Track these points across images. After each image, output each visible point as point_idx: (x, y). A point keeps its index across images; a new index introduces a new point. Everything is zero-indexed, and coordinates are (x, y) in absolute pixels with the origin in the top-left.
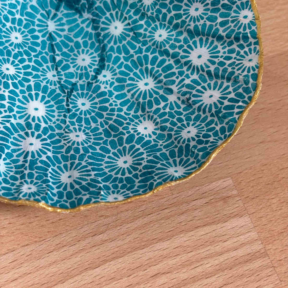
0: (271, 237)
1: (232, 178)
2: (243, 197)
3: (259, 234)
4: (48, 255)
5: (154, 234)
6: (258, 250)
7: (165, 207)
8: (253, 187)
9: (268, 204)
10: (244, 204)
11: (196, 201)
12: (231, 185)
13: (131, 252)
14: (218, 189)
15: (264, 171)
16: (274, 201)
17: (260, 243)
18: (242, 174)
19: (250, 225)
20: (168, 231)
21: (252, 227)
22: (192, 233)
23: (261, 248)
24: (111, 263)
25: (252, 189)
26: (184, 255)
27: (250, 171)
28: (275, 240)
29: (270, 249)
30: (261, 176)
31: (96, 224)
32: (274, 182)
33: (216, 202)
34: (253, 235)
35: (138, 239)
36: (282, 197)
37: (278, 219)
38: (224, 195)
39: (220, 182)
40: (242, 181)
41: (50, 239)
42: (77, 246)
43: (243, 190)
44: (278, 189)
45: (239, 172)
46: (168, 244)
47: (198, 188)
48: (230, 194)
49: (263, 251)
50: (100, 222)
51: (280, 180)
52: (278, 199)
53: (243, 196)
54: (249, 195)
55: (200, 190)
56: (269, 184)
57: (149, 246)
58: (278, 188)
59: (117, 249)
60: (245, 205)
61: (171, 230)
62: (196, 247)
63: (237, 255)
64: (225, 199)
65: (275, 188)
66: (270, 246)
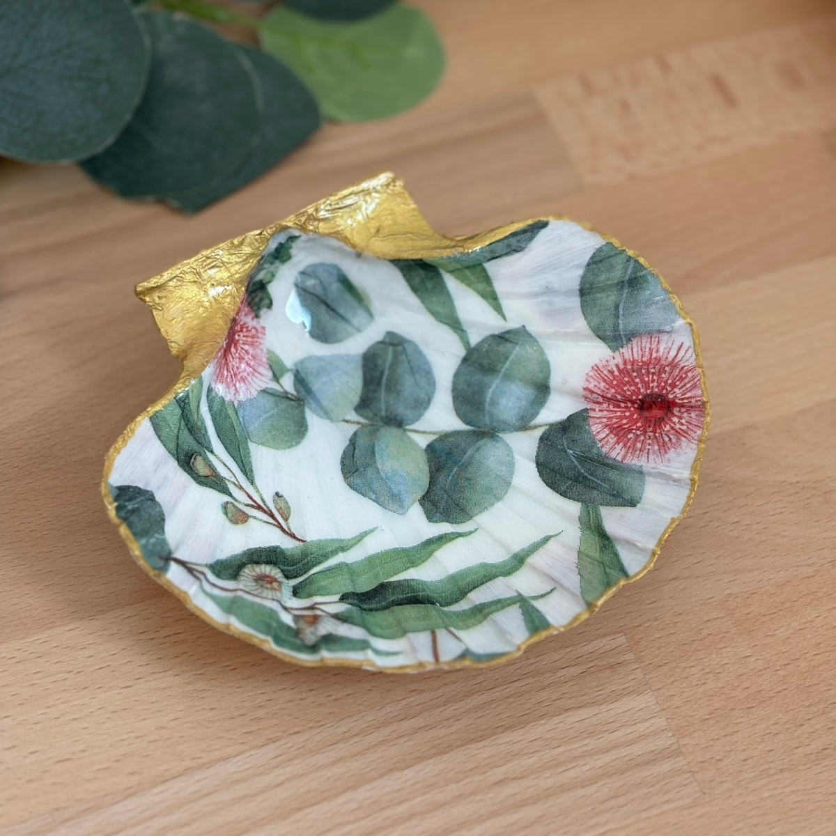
0: (688, 726)
1: (625, 634)
2: (643, 664)
3: (669, 721)
4: (330, 748)
5: (499, 719)
6: (667, 746)
7: (515, 679)
8: (659, 648)
9: (684, 675)
10: (645, 674)
11: (566, 669)
12: (624, 646)
13: (462, 745)
14: (601, 652)
15: (678, 624)
16: (694, 670)
17: (670, 734)
18: (641, 628)
19: (653, 707)
20: (520, 714)
21: (658, 709)
22: (560, 718)
23: (671, 742)
24: (430, 761)
25: (657, 652)
26: (547, 751)
27: (655, 623)
28: (694, 732)
29: (688, 744)
30: (672, 632)
31: (404, 702)
32: (695, 640)
33: (600, 670)
34: (660, 722)
35: (473, 726)
36: (707, 664)
37: (700, 698)
38: (611, 660)
39: (605, 640)
40: (641, 638)
41: (332, 724)
42: (375, 735)
43: (643, 653)
44: (702, 651)
45: (637, 624)
46: (521, 734)
47: (568, 649)
48: (622, 659)
49: (674, 747)
50: (411, 699)
51: (705, 638)
52: (700, 668)
53: (642, 662)
54: (654, 660)
55: (573, 652)
56: (685, 644)
57: (490, 737)
58: (700, 650)
59: (438, 742)
60: (646, 676)
61: (524, 713)
62: (567, 739)
63: (632, 753)
64: (613, 667)
65: (696, 650)
66: (687, 740)
